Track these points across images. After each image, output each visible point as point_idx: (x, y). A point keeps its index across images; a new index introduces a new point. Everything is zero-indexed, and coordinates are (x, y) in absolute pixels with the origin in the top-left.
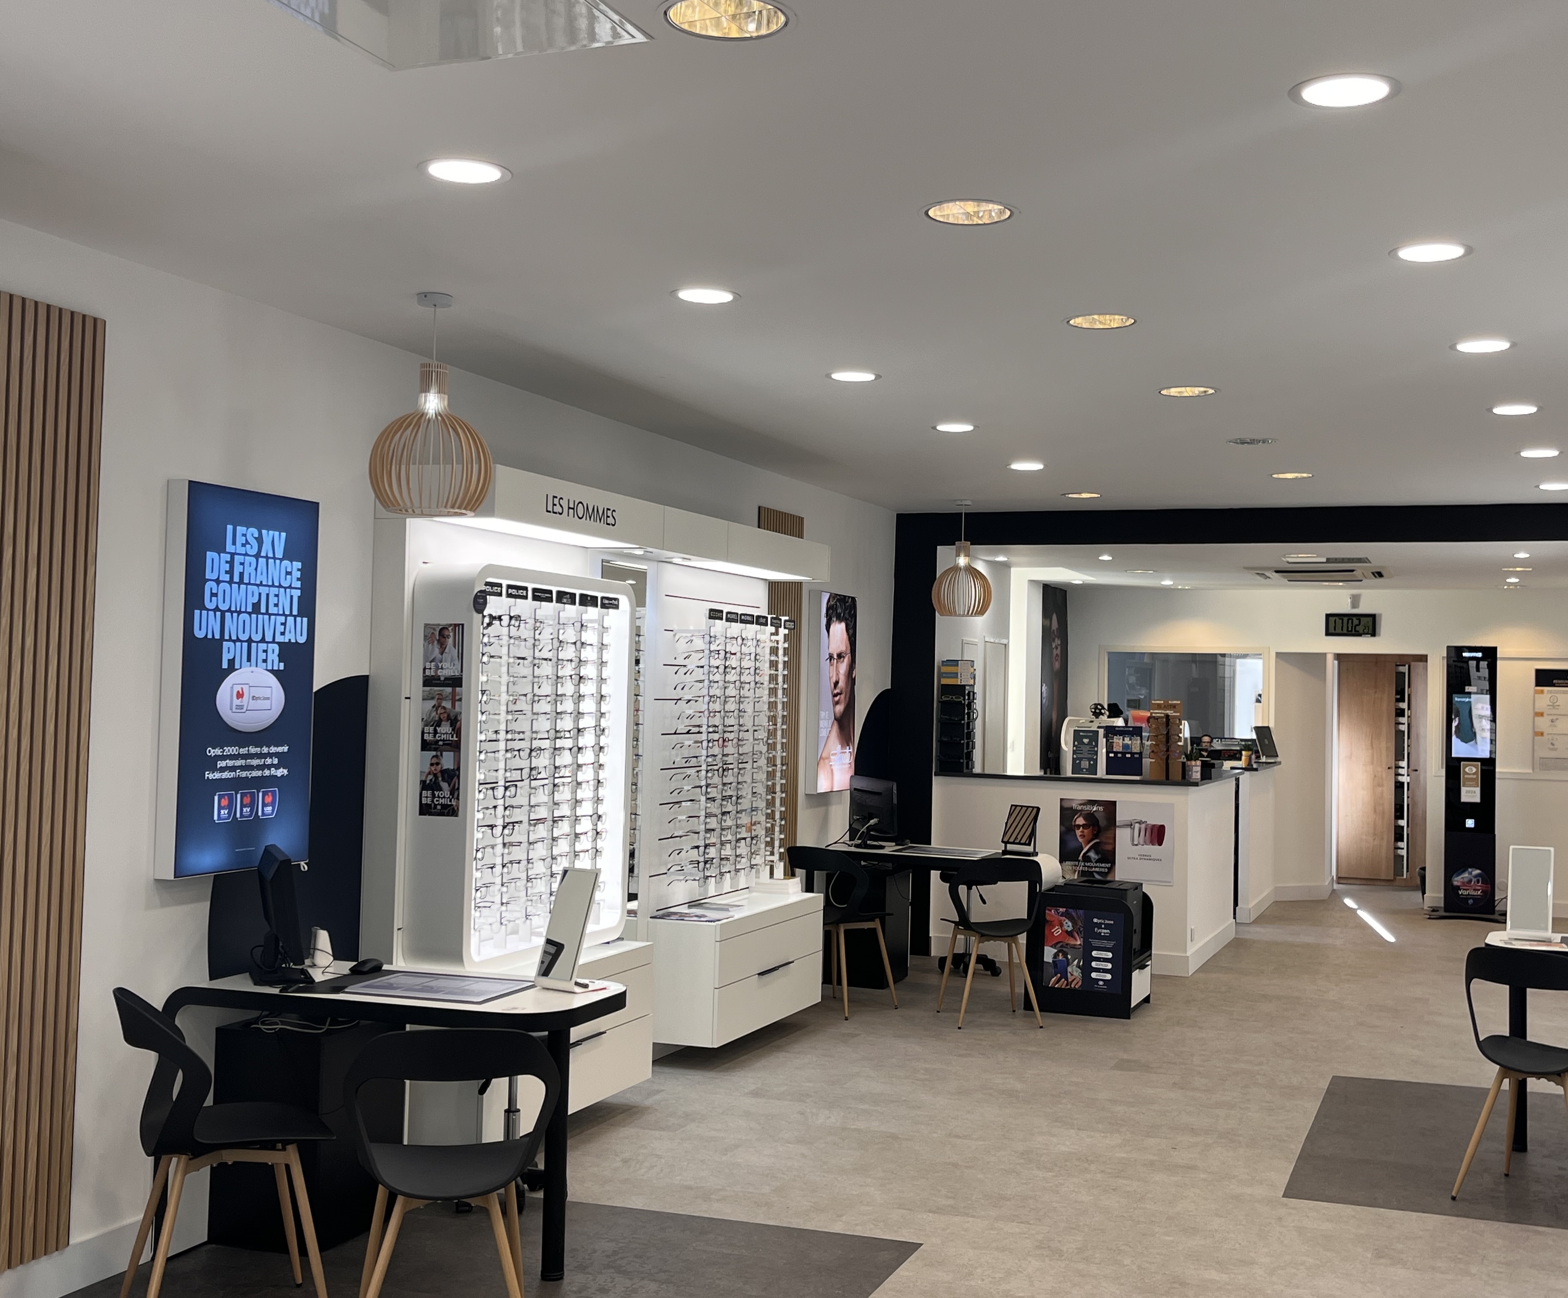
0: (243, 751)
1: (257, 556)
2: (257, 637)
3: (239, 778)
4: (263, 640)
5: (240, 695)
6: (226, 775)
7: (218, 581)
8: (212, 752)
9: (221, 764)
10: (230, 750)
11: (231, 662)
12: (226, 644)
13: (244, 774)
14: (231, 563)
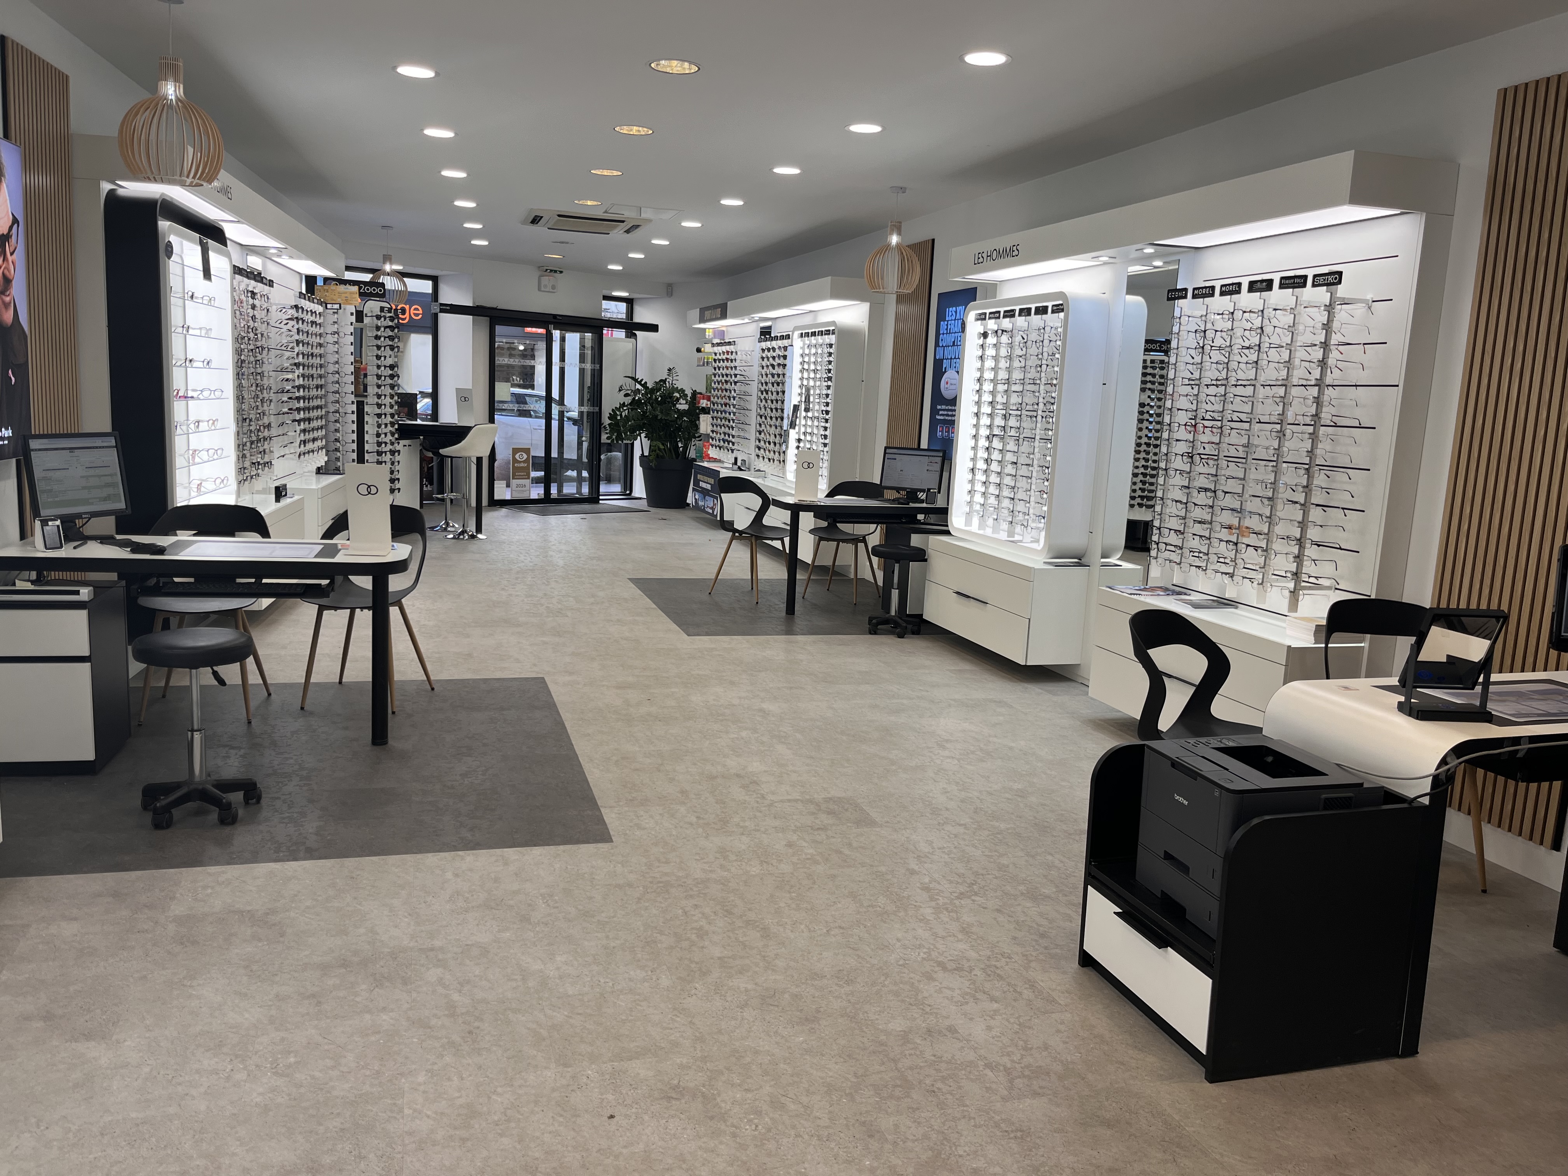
0: (947, 408)
1: (955, 320)
2: (953, 357)
3: (945, 419)
4: (955, 358)
5: (947, 383)
6: (942, 418)
7: (943, 334)
8: (939, 407)
9: (941, 412)
10: (944, 407)
11: (945, 368)
12: (945, 361)
13: (947, 418)
14: (947, 325)
